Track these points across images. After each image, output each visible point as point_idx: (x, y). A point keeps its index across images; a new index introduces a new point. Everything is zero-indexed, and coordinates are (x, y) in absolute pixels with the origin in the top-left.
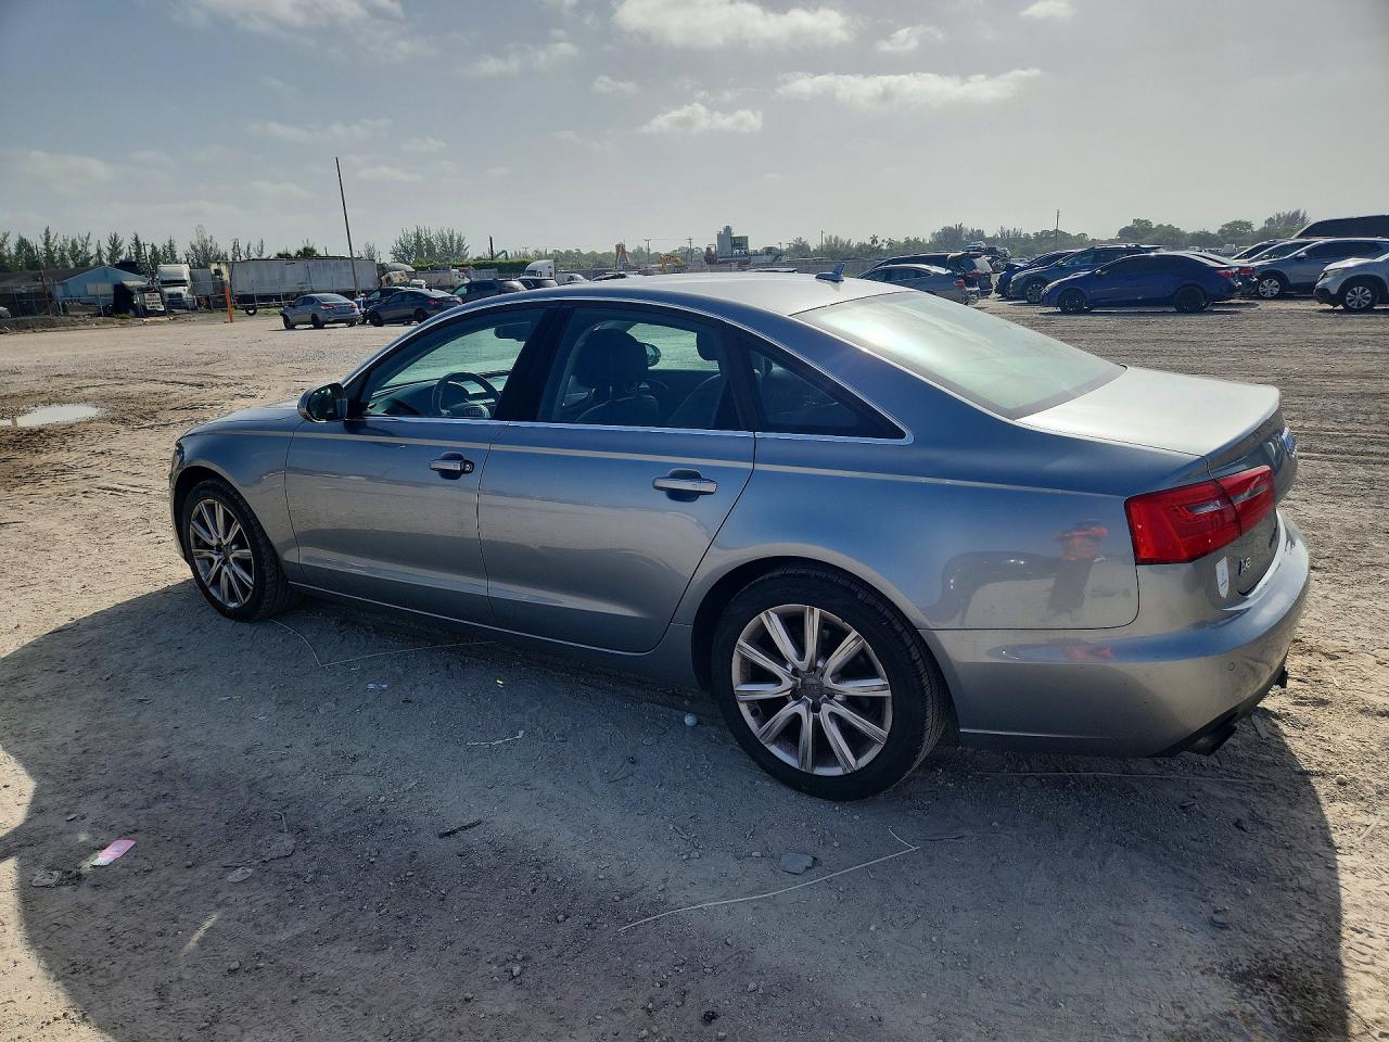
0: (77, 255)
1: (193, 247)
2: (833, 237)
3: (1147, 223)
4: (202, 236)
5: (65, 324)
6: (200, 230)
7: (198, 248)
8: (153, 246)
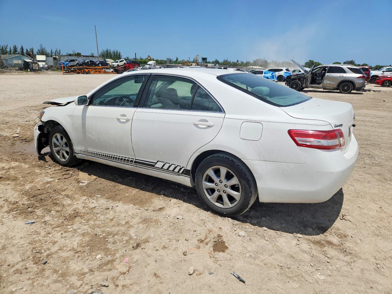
0: (3, 51)
1: (39, 51)
2: (226, 60)
3: (313, 61)
4: (42, 47)
5: (8, 72)
6: (41, 45)
7: (41, 51)
8: (27, 49)
